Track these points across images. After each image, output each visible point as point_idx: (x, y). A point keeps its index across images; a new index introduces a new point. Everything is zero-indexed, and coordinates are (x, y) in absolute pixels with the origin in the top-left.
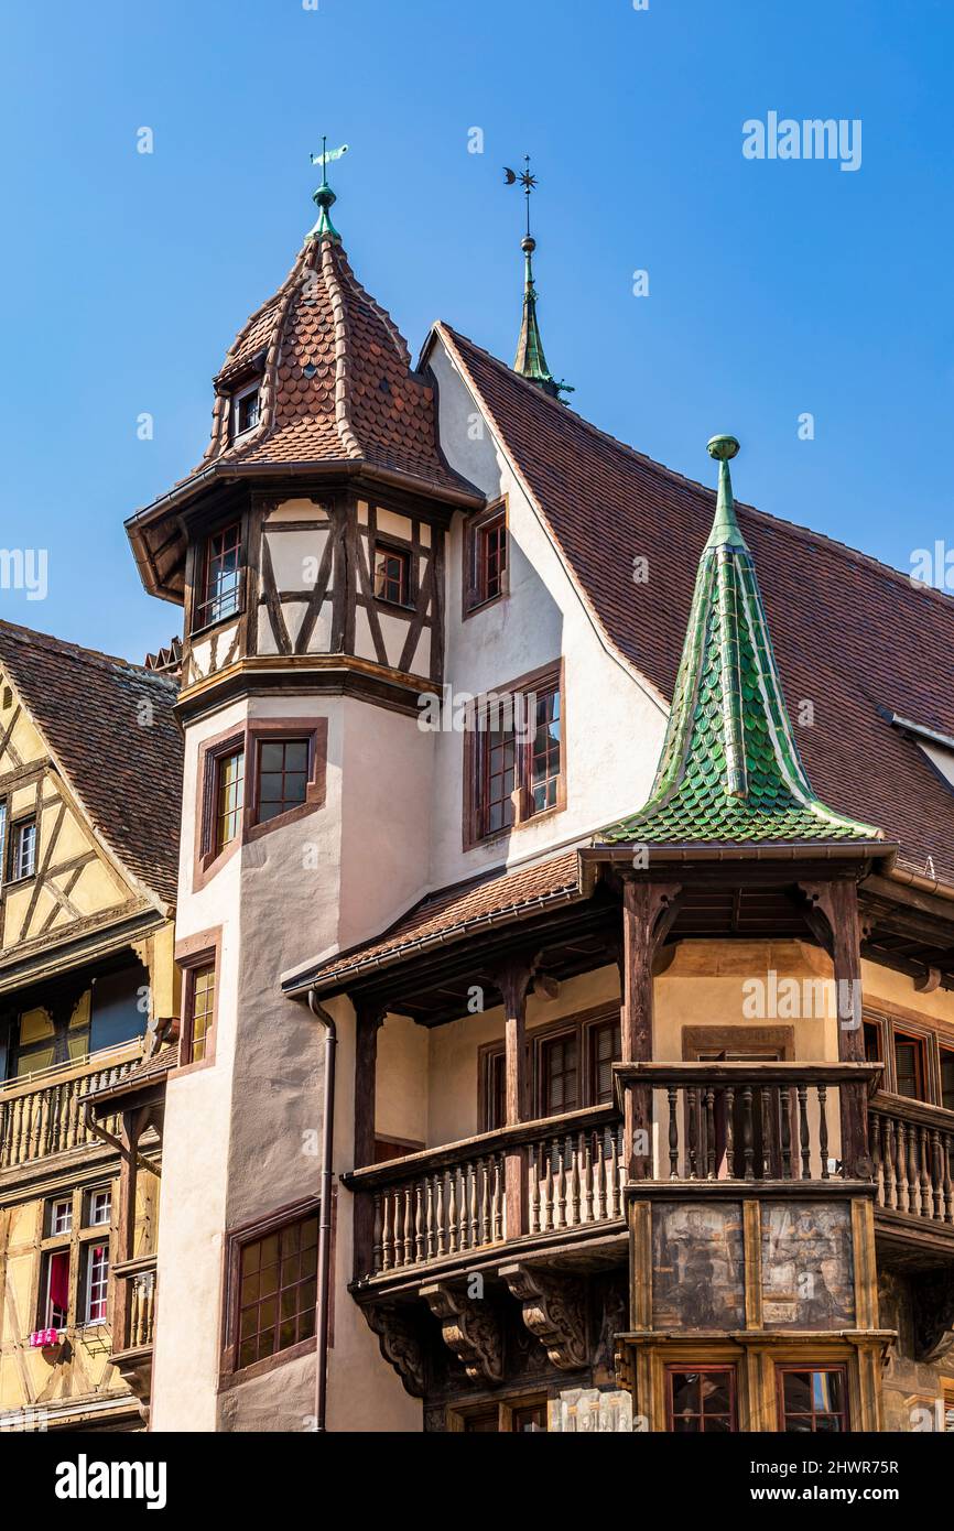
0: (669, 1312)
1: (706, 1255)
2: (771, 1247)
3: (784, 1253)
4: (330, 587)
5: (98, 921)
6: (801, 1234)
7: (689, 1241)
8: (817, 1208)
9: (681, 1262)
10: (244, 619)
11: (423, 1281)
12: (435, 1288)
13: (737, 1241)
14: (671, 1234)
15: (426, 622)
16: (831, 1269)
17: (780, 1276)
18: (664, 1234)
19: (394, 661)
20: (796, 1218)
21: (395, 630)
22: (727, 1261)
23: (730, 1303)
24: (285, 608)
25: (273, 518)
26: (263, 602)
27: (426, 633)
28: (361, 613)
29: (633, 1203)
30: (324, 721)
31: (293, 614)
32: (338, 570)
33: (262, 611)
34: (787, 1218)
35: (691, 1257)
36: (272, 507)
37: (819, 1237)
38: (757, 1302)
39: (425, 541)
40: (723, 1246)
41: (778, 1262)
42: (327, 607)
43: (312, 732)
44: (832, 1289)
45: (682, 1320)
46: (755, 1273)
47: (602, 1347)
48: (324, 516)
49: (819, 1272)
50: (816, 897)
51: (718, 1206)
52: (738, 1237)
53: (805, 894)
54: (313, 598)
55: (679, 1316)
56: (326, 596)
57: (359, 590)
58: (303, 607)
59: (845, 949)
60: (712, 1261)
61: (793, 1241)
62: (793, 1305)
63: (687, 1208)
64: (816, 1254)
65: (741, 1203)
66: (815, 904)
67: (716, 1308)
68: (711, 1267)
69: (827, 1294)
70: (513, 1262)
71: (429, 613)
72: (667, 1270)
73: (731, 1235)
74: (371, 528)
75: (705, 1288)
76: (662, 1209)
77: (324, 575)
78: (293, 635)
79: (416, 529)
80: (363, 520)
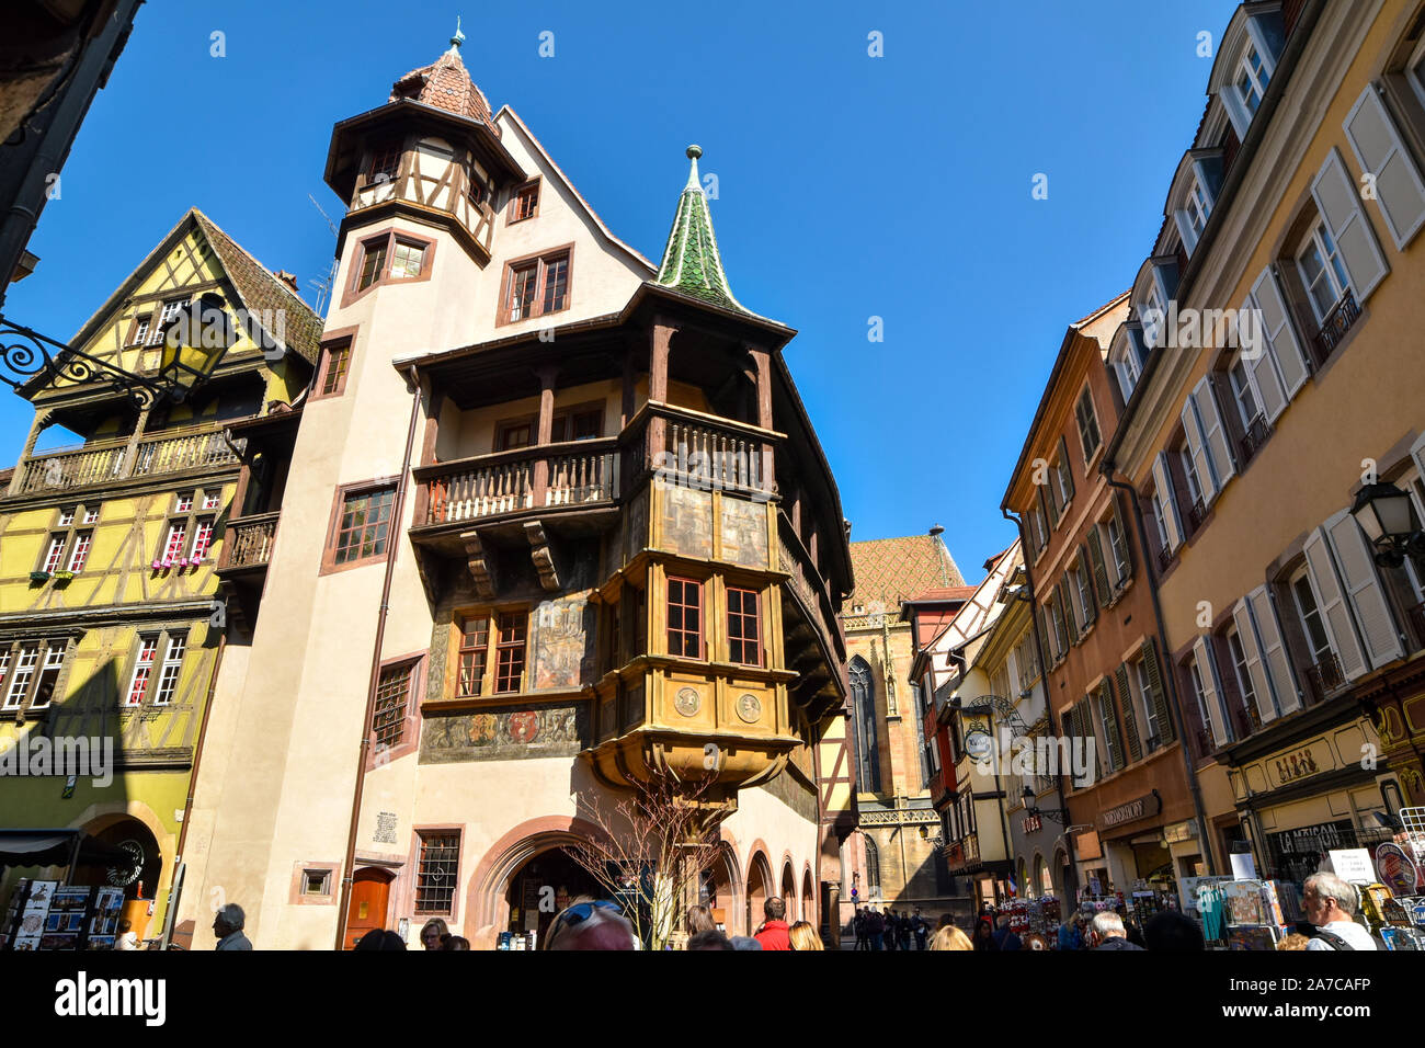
0: (671, 543)
1: (692, 516)
2: (726, 518)
3: (732, 523)
4: (449, 181)
5: (240, 356)
6: (741, 515)
7: (683, 506)
9: (679, 516)
10: (400, 181)
12: (475, 534)
13: (710, 512)
14: (674, 500)
15: (487, 221)
16: (756, 537)
17: (730, 535)
18: (670, 499)
19: (472, 229)
20: (738, 507)
21: (475, 218)
22: (705, 521)
23: (704, 544)
24: (424, 182)
25: (423, 141)
26: (412, 175)
27: (486, 226)
28: (461, 200)
30: (436, 241)
31: (428, 188)
32: (455, 174)
33: (411, 180)
34: (734, 505)
35: (684, 516)
36: (425, 138)
37: (750, 518)
38: (719, 546)
39: (492, 187)
40: (701, 513)
41: (729, 527)
42: (446, 191)
43: (428, 243)
44: (756, 547)
45: (678, 548)
46: (719, 530)
47: (573, 579)
48: (451, 150)
49: (750, 537)
50: (750, 349)
51: (700, 492)
52: (710, 509)
53: (745, 346)
54: (440, 183)
55: (677, 546)
56: (447, 185)
57: (463, 188)
58: (434, 185)
60: (695, 519)
61: (737, 517)
62: (736, 552)
63: (684, 488)
64: (748, 527)
65: (712, 492)
66: (750, 352)
67: (697, 545)
68: (695, 523)
69: (754, 550)
70: (535, 520)
71: (488, 218)
72: (671, 519)
73: (705, 508)
74: (472, 166)
75: (690, 533)
77: (446, 175)
78: (427, 195)
79: (488, 180)
80: (469, 160)
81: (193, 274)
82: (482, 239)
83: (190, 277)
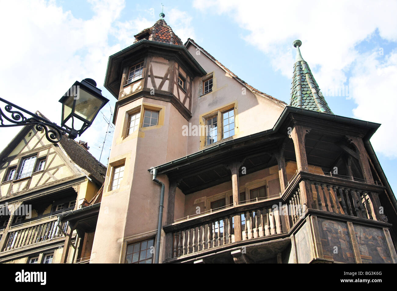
0: (328, 255)
1: (337, 238)
2: (358, 239)
3: (363, 242)
4: (168, 77)
5: (63, 180)
6: (367, 236)
7: (331, 232)
8: (370, 229)
9: (329, 238)
10: (144, 80)
11: (196, 258)
12: (201, 261)
13: (347, 235)
14: (324, 228)
15: (188, 97)
16: (381, 251)
17: (364, 249)
18: (322, 228)
20: (365, 231)
21: (182, 96)
22: (345, 241)
23: (348, 255)
24: (156, 79)
26: (149, 76)
27: (188, 99)
28: (175, 86)
29: (310, 216)
31: (158, 82)
32: (171, 75)
33: (149, 79)
34: (362, 230)
35: (332, 237)
36: (154, 58)
37: (374, 238)
39: (188, 79)
40: (342, 236)
41: (362, 245)
42: (167, 83)
43: (161, 109)
44: (383, 257)
45: (333, 258)
46: (356, 247)
48: (167, 63)
49: (377, 250)
50: (351, 140)
51: (338, 222)
52: (347, 233)
53: (348, 138)
54: (164, 79)
55: (332, 257)
56: (167, 79)
57: (175, 81)
58: (161, 80)
59: (363, 155)
60: (340, 240)
61: (365, 238)
63: (329, 221)
64: (374, 243)
65: (346, 222)
66: (352, 142)
67: (344, 256)
68: (340, 242)
70: (238, 249)
71: (189, 95)
72: (325, 240)
73: (344, 232)
74: (178, 70)
76: (321, 220)
77: (167, 75)
78: (158, 86)
79: (187, 76)
80: (177, 66)
81: (38, 143)
82: (187, 105)
83: (37, 144)
